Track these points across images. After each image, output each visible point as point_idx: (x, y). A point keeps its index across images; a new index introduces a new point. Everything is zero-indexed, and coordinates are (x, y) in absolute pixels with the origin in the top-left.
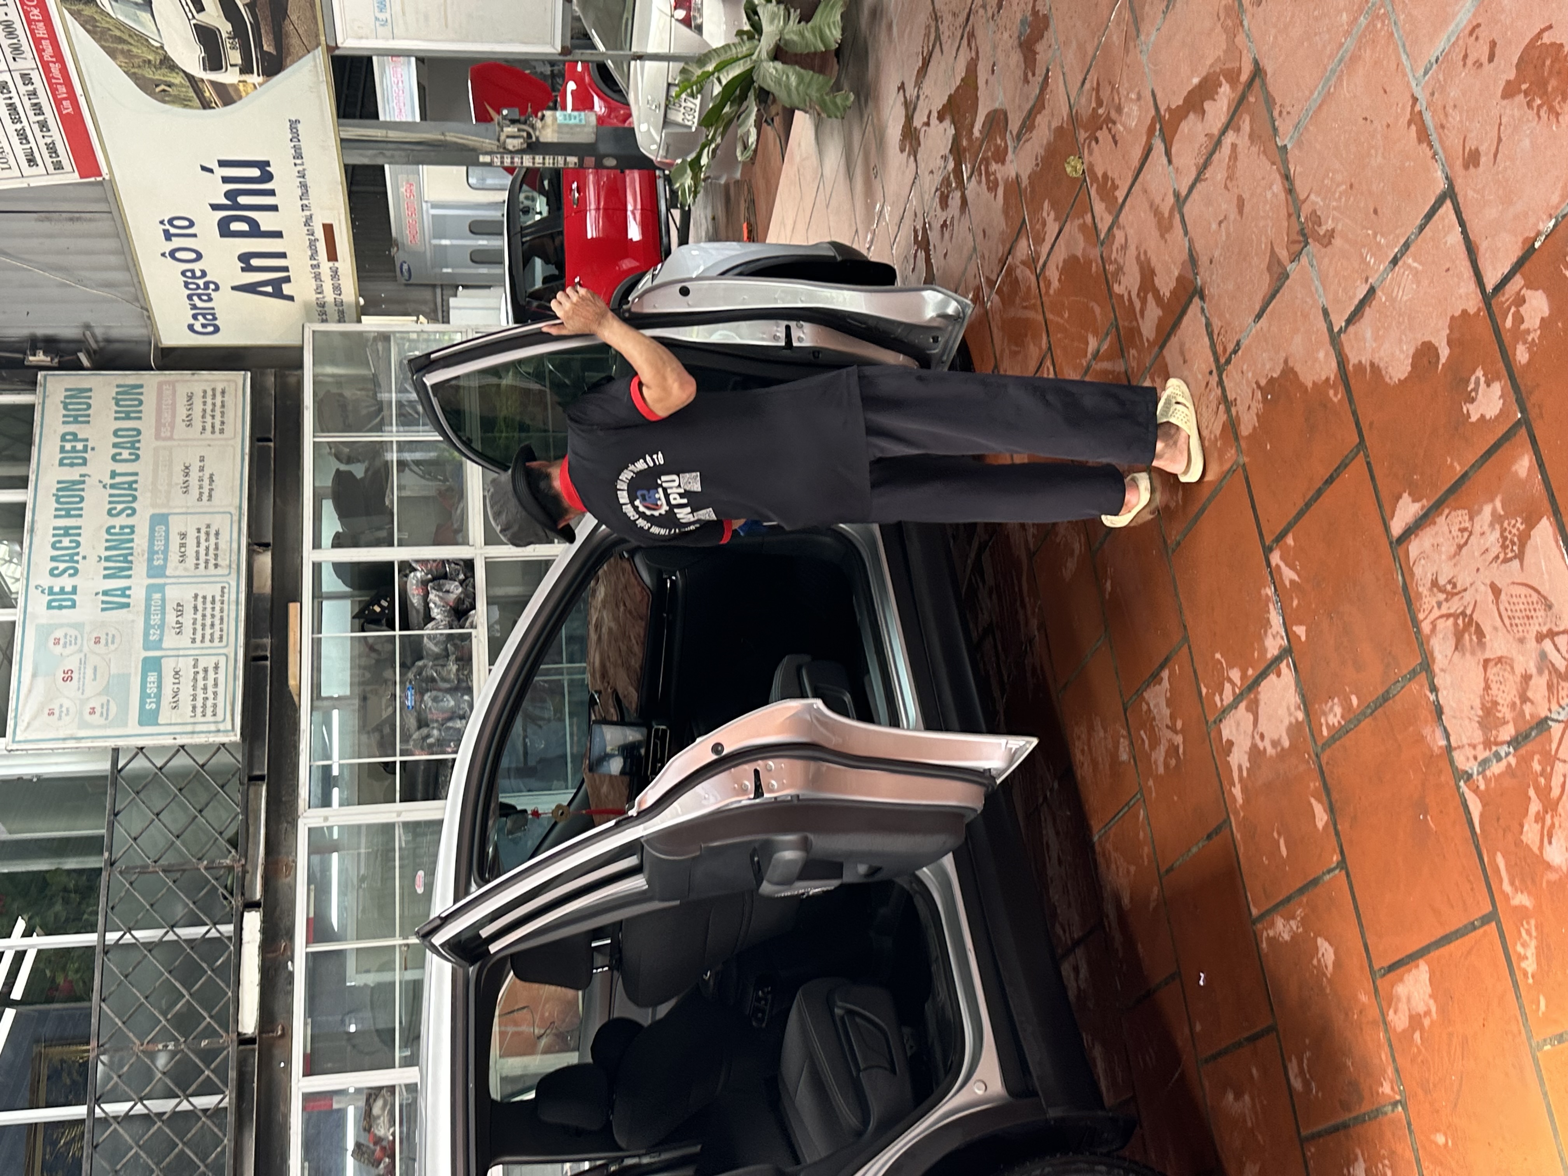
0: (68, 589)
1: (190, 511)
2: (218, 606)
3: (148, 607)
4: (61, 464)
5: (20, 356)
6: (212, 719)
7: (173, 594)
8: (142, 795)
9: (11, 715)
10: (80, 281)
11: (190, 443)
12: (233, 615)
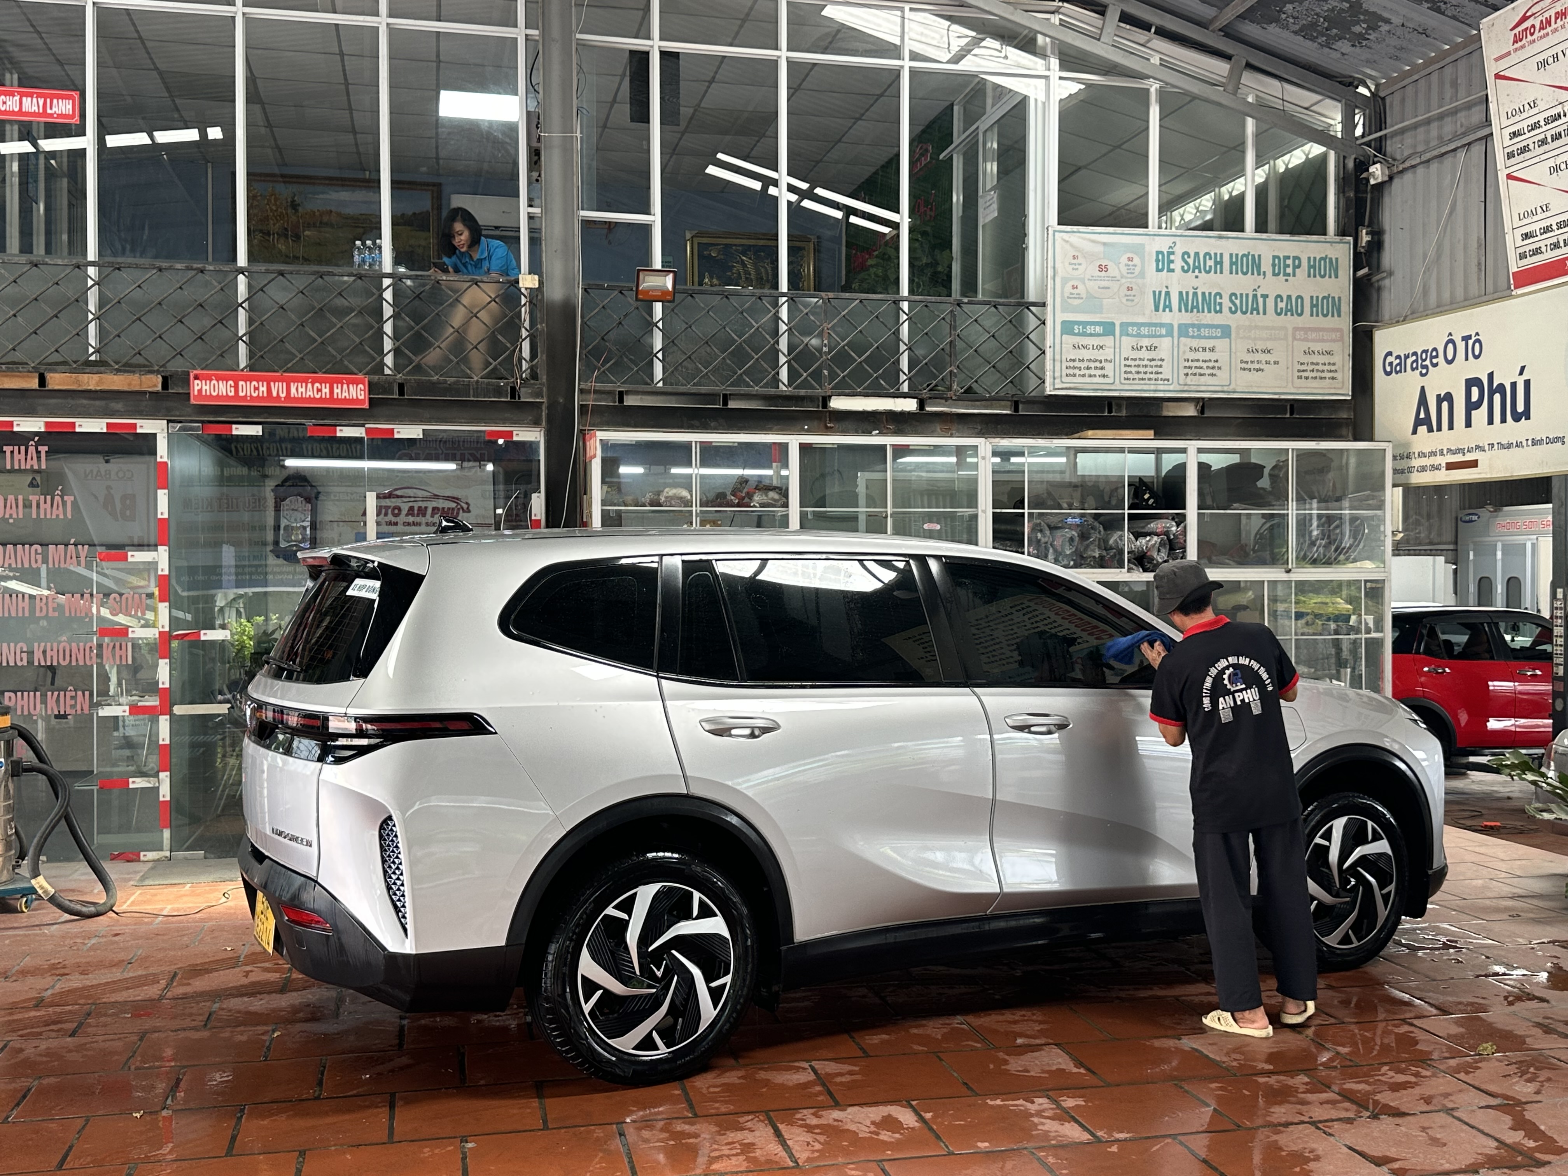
0: (1172, 266)
1: (1233, 355)
2: (1153, 376)
3: (1155, 325)
4: (1274, 257)
5: (1366, 223)
6: (1064, 374)
7: (1165, 344)
8: (1010, 325)
9: (1075, 228)
10: (1428, 269)
11: (1290, 353)
12: (1146, 387)
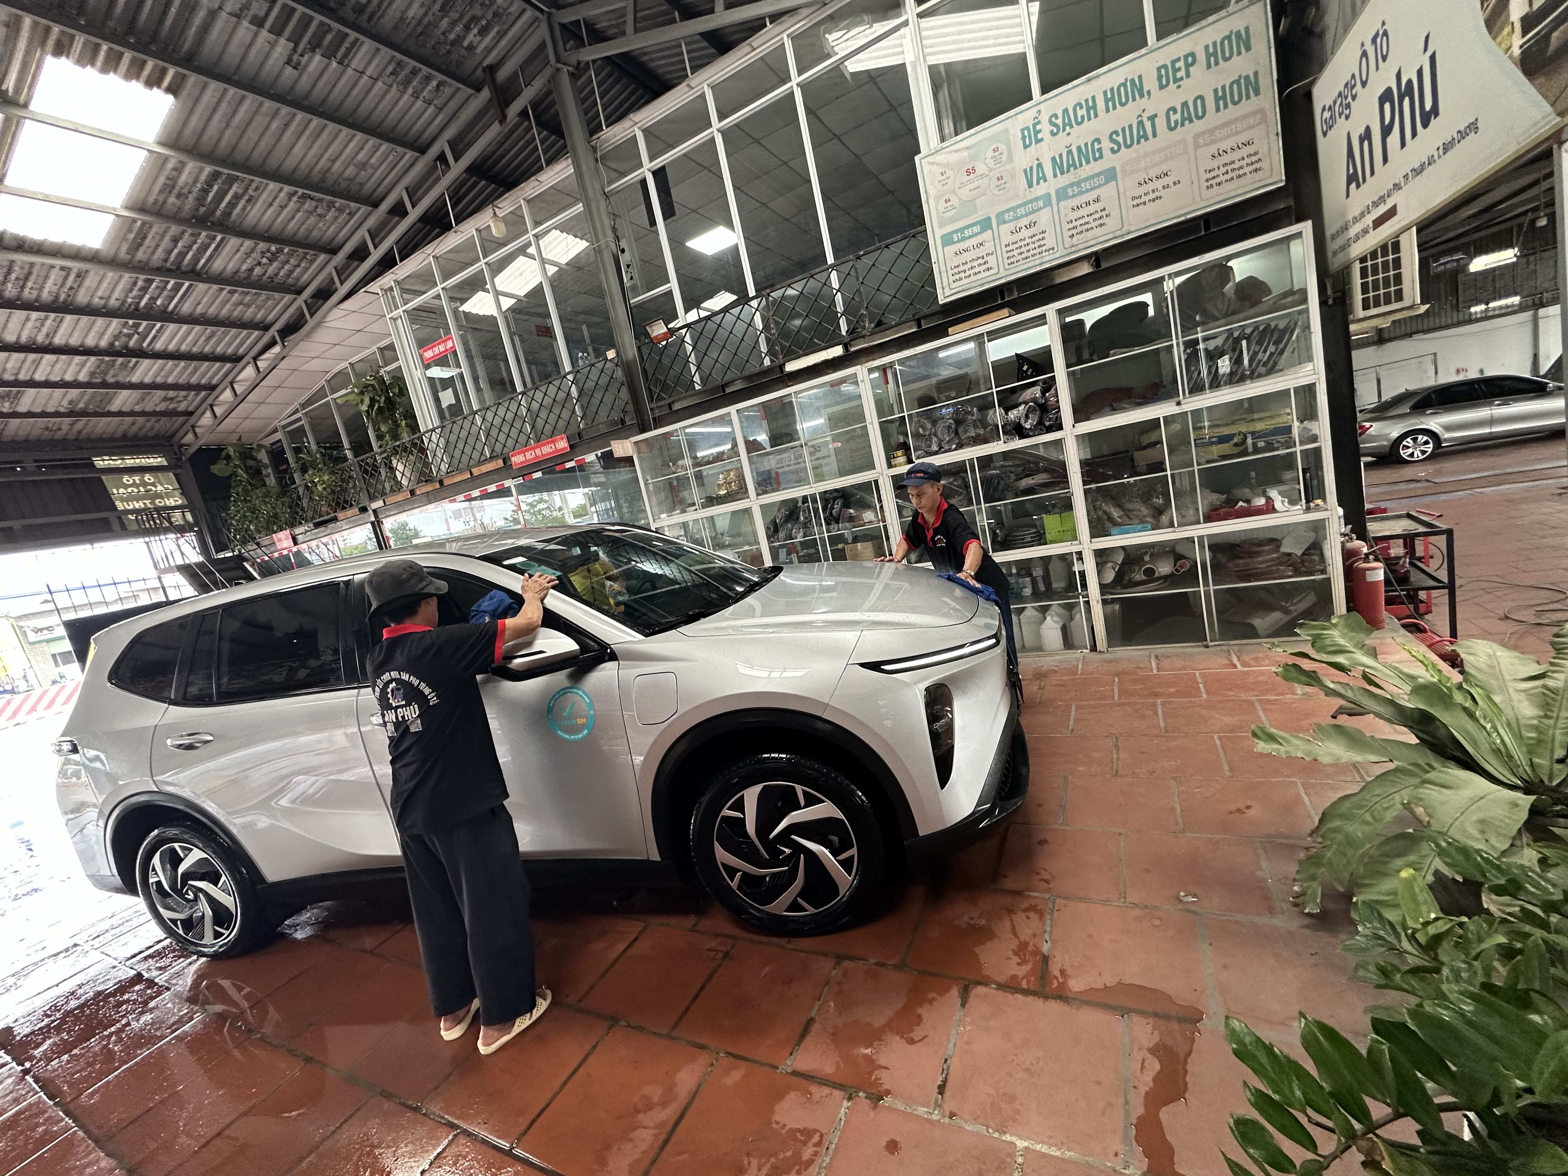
1: (1122, 196)
2: (1037, 251)
4: (1160, 69)
6: (951, 281)
7: (1044, 215)
8: (901, 257)
11: (1193, 165)
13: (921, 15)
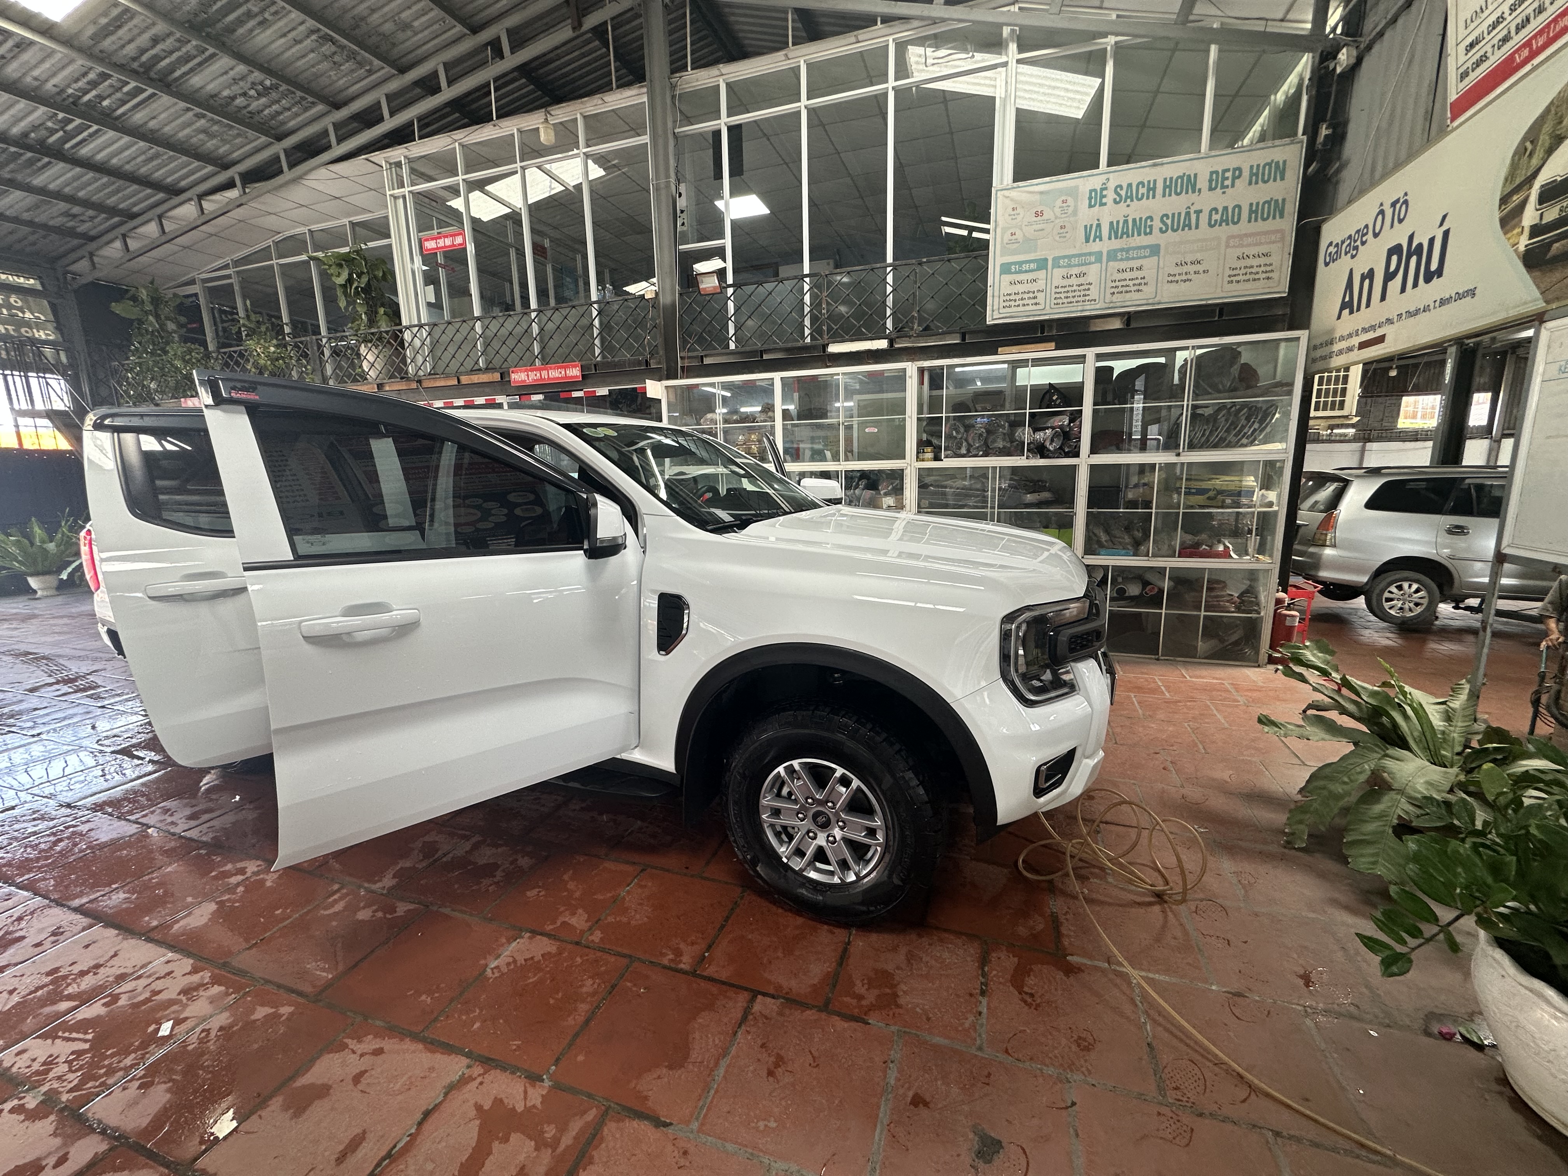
1: (1161, 271)
2: (1081, 299)
4: (1212, 173)
5: (1329, 117)
6: (1001, 307)
7: (1093, 269)
8: (960, 274)
11: (1222, 261)
12: (1075, 309)
13: (1019, 61)
